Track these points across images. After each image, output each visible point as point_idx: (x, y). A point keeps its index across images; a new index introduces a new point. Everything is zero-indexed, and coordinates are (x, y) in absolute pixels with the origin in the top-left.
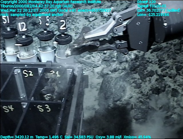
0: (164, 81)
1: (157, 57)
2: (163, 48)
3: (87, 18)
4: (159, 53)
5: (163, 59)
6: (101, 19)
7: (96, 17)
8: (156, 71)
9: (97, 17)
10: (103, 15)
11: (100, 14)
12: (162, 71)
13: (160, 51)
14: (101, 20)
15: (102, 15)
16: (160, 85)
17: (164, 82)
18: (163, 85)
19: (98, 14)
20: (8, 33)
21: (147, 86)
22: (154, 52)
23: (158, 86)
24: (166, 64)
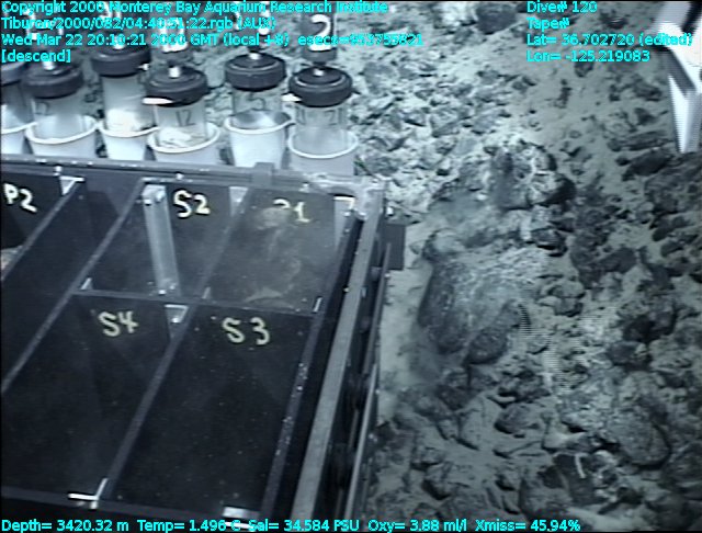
0: (671, 291)
1: (650, 196)
2: (672, 163)
3: (377, 29)
4: (658, 180)
5: (672, 208)
6: (432, 37)
7: (413, 26)
8: (643, 250)
9: (417, 29)
10: (440, 19)
11: (431, 14)
12: (665, 252)
13: (662, 171)
14: (434, 41)
15: (437, 23)
16: (654, 308)
17: (668, 297)
18: (668, 309)
19: (423, 18)
20: (115, 58)
21: (602, 308)
22: (637, 177)
23: (646, 309)
24: (684, 224)
